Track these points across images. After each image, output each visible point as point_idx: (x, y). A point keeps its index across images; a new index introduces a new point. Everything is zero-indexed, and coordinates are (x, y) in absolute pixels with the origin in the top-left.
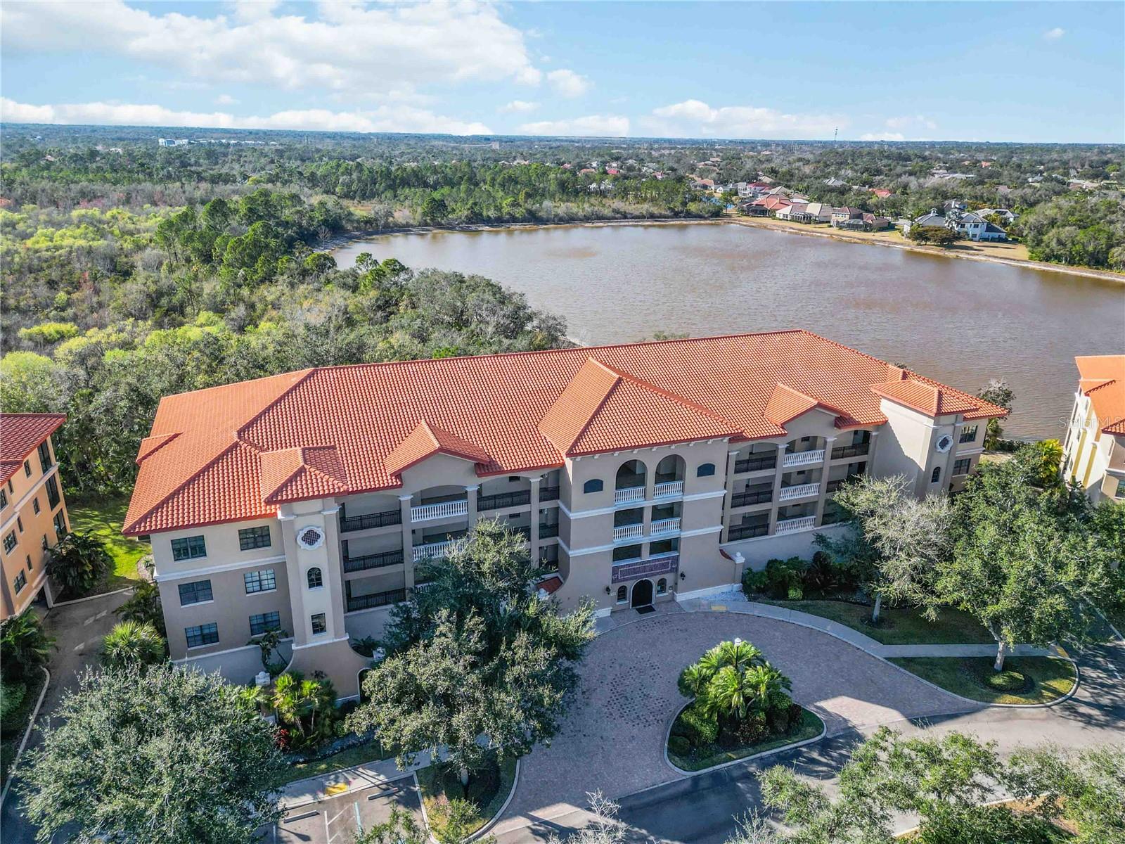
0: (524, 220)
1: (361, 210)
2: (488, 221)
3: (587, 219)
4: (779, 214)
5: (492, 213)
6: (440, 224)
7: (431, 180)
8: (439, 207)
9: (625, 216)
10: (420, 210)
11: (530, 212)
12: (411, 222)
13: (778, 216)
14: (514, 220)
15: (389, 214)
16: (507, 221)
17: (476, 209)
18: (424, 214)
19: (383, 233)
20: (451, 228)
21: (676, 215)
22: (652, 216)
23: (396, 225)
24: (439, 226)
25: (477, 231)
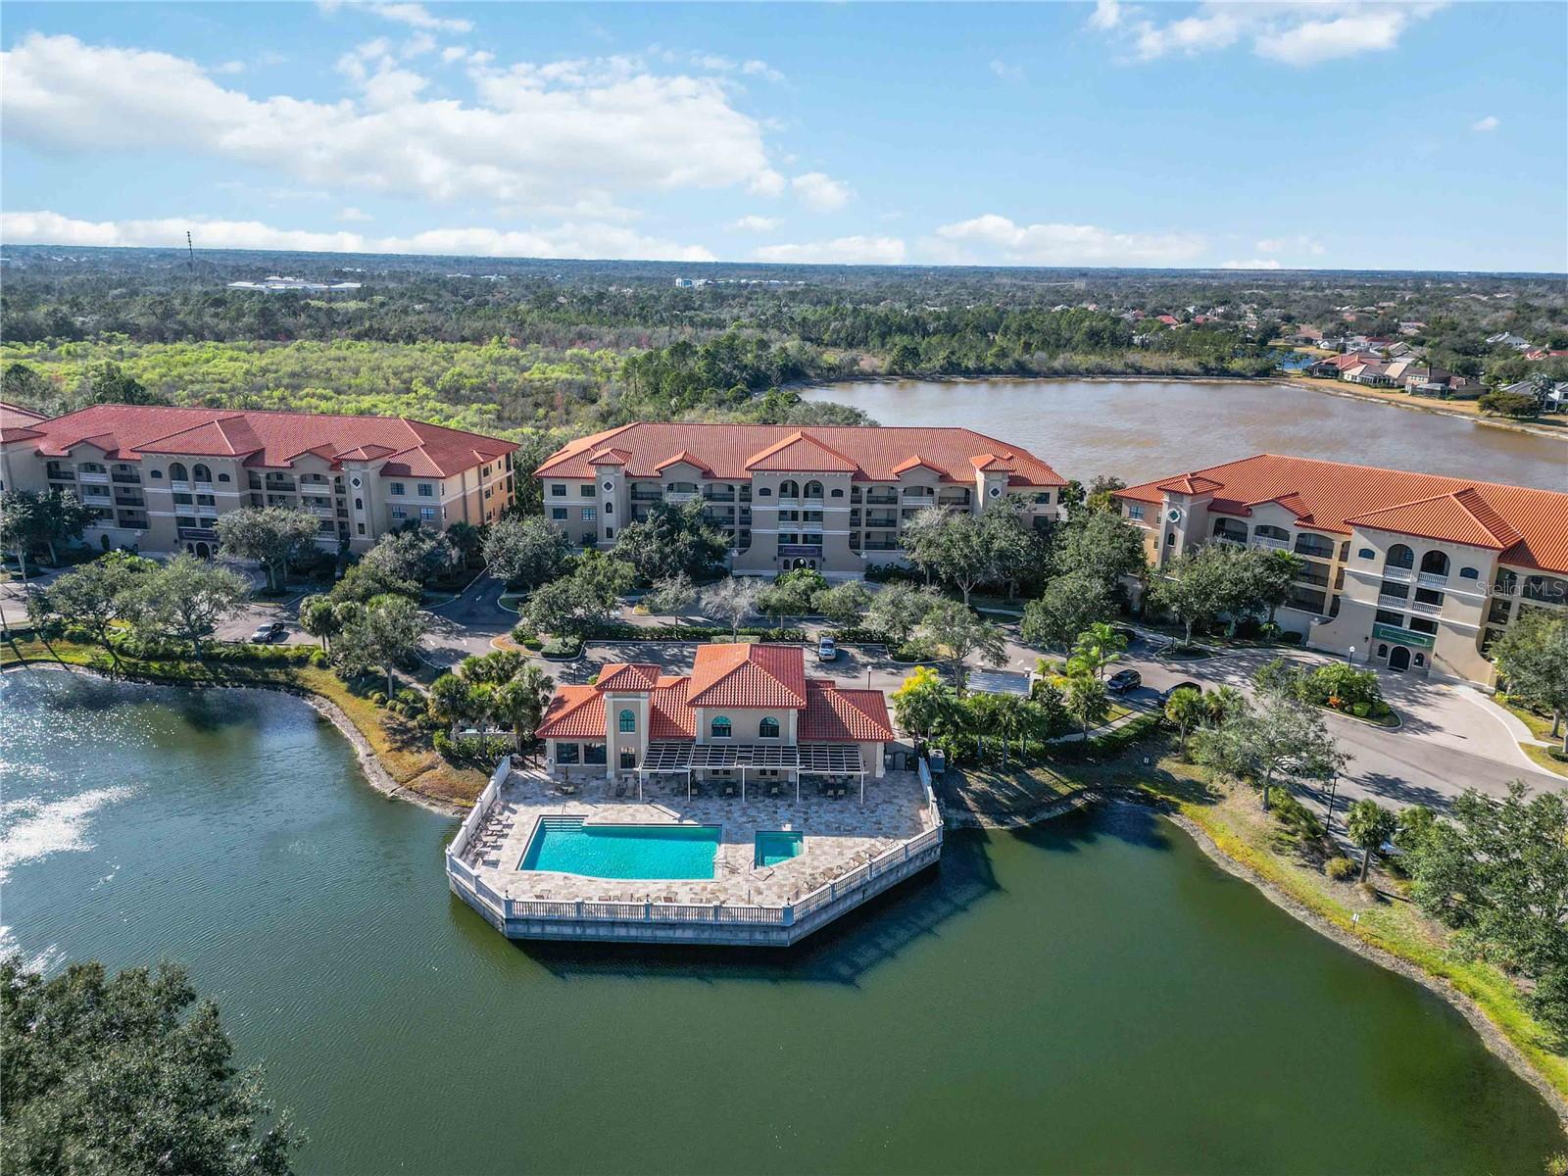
0: (1010, 372)
1: (832, 357)
2: (967, 373)
3: (1089, 372)
4: (1347, 376)
5: (971, 364)
6: (909, 373)
7: (931, 328)
8: (911, 353)
9: (1138, 371)
10: (889, 359)
11: (1018, 363)
12: (878, 370)
13: (1346, 377)
14: (997, 371)
15: (854, 362)
16: (990, 373)
17: (954, 359)
18: (894, 363)
19: (844, 381)
20: (921, 377)
21: (1208, 372)
22: (1175, 373)
23: (862, 373)
24: (909, 376)
25: (950, 382)
